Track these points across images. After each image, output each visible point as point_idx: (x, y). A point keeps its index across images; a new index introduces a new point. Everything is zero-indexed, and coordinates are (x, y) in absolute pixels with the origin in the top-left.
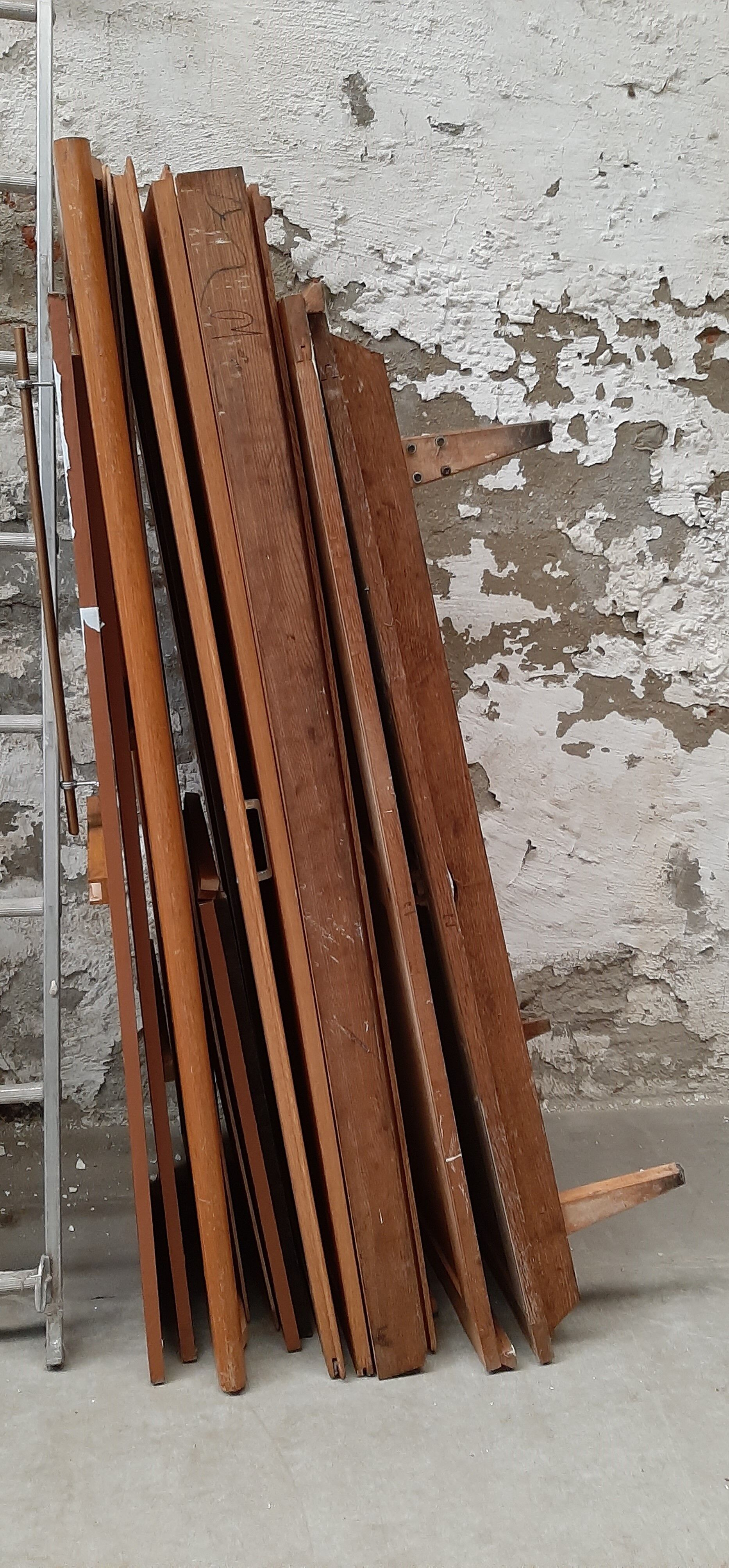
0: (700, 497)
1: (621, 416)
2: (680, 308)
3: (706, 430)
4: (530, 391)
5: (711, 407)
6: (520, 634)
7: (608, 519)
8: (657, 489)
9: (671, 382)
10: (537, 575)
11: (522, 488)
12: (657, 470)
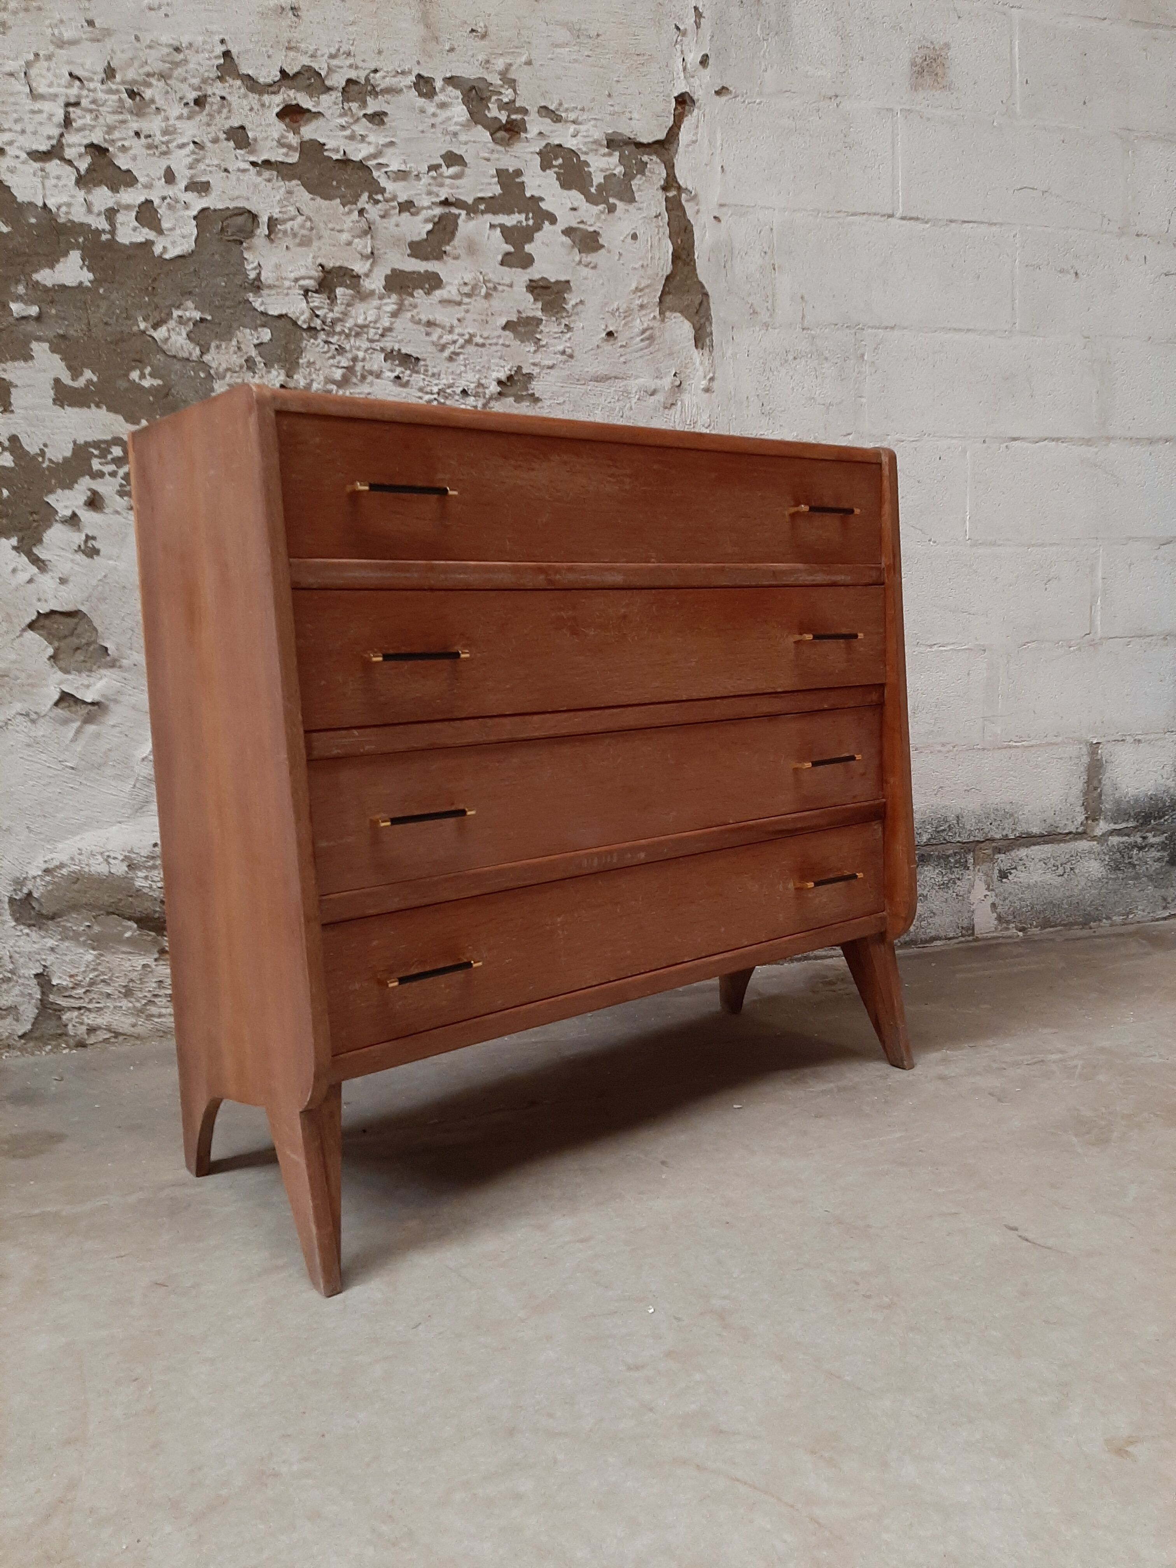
0: (310, 294)
1: (198, 203)
2: (252, 84)
3: (304, 218)
4: (83, 172)
5: (307, 193)
6: (111, 453)
7: (202, 320)
8: (257, 286)
9: (254, 164)
10: (122, 384)
11: (89, 285)
12: (252, 263)
